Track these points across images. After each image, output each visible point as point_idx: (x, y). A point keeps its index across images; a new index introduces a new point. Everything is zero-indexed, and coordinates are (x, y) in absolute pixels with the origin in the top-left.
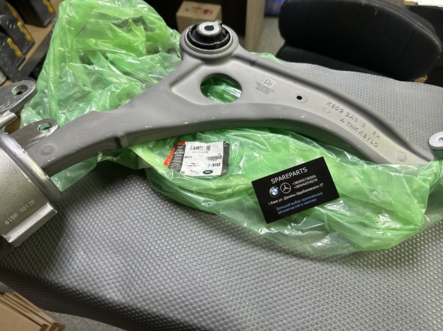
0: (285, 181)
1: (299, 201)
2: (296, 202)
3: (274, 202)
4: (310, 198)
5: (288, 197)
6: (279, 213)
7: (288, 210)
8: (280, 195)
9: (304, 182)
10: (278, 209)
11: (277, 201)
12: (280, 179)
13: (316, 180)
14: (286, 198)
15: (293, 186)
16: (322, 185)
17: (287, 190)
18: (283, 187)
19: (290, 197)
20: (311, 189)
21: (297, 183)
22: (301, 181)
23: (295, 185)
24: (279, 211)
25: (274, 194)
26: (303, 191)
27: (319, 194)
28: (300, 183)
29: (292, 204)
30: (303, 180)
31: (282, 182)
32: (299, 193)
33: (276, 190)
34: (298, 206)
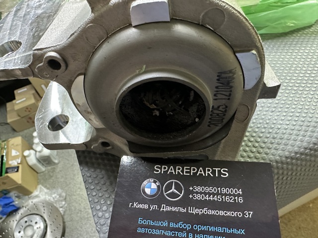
0: (178, 177)
1: (188, 227)
2: (180, 225)
3: (141, 206)
4: (212, 229)
5: (169, 209)
6: (139, 230)
7: (158, 232)
8: (159, 198)
9: (214, 195)
10: (141, 221)
11: (146, 206)
12: (171, 170)
13: (241, 200)
14: (166, 208)
15: (188, 192)
16: (249, 214)
17: (173, 195)
18: (169, 187)
19: (174, 209)
20: (221, 213)
21: (199, 189)
22: (208, 189)
23: (192, 192)
24: (142, 226)
25: (148, 191)
26: (205, 211)
27: (235, 231)
28: (205, 194)
29: (172, 225)
30: (212, 190)
31: (172, 176)
32: (195, 211)
33: (154, 186)
34: (180, 234)
